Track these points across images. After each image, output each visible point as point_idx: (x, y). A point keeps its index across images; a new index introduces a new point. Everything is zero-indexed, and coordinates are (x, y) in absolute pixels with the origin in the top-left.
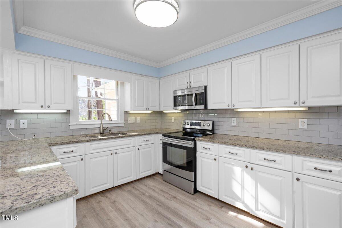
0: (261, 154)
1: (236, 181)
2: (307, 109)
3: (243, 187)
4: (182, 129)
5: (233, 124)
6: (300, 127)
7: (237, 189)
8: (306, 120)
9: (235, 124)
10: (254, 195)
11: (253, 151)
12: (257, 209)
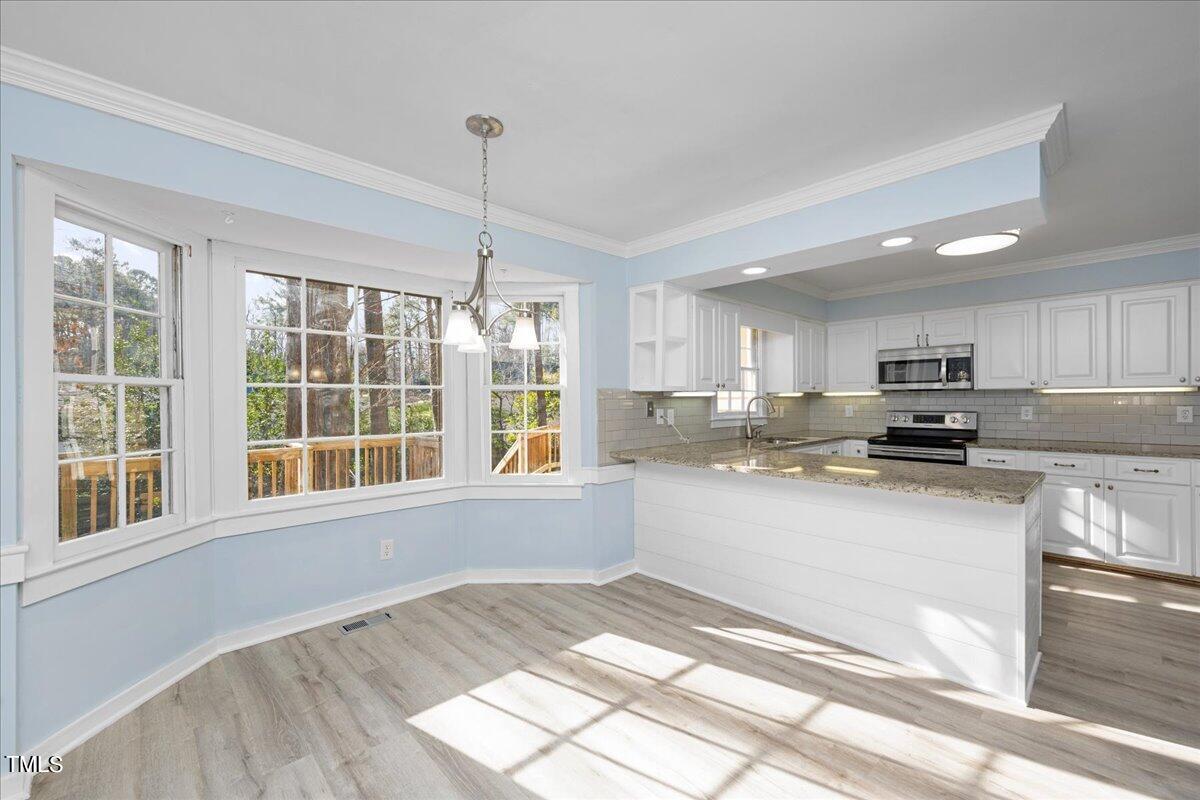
0: (1128, 463)
1: (1072, 512)
2: (1196, 389)
3: (1087, 521)
4: (885, 431)
5: (1023, 418)
6: (1180, 419)
7: (1073, 525)
8: (1191, 408)
9: (1030, 418)
10: (1114, 530)
11: (1110, 459)
12: (1119, 552)
